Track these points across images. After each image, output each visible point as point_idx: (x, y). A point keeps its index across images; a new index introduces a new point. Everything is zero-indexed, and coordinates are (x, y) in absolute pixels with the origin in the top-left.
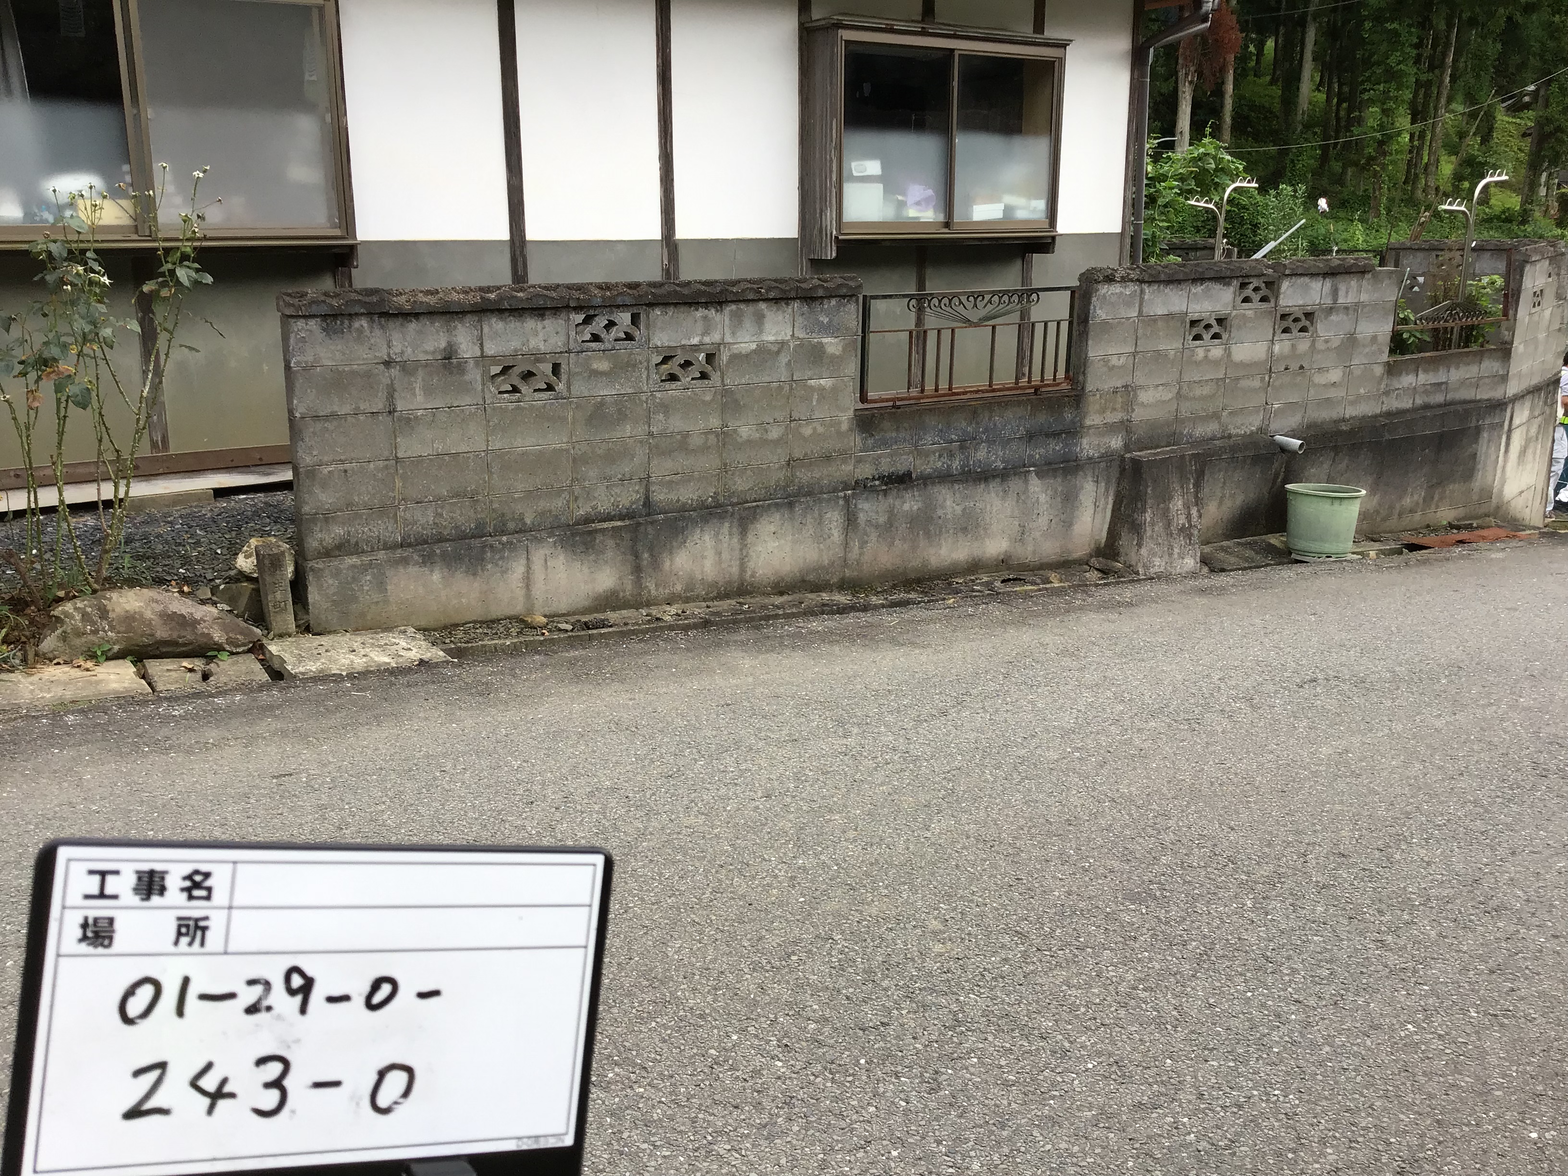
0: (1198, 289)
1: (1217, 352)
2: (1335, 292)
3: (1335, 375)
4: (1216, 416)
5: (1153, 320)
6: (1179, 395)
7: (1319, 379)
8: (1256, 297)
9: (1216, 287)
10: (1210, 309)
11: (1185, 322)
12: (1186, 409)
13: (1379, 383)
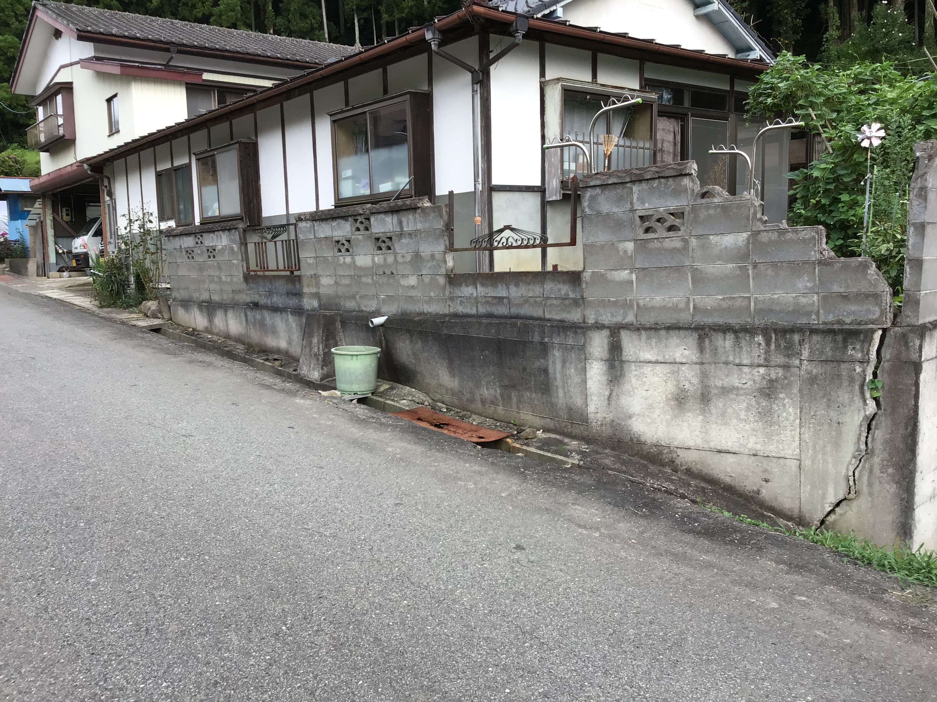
0: (334, 224)
1: (348, 260)
2: (400, 223)
3: (412, 281)
4: (353, 297)
5: (320, 240)
6: (336, 283)
7: (404, 282)
8: (362, 227)
9: (342, 222)
10: (342, 234)
11: (332, 241)
12: (341, 291)
13: (444, 291)
